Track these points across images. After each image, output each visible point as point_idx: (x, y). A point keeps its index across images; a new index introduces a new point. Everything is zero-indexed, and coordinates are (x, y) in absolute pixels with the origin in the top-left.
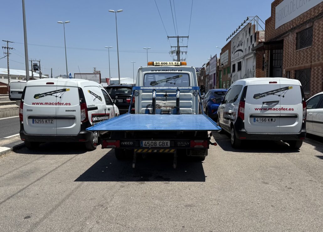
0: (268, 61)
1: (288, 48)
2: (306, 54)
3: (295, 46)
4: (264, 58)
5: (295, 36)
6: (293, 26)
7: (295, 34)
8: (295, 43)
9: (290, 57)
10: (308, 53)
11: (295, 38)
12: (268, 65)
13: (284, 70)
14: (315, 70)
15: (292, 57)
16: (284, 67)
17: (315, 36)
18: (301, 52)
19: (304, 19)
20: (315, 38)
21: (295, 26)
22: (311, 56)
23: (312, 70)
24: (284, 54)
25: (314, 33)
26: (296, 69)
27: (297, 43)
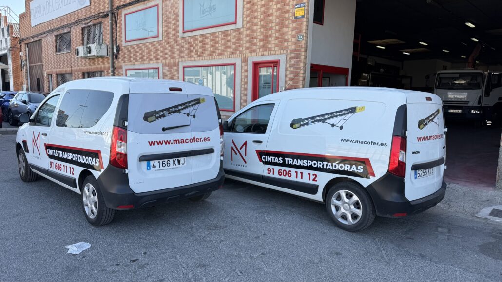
0: (26, 60)
1: (47, 49)
2: (66, 58)
3: (55, 49)
4: (21, 57)
5: (54, 39)
6: (51, 27)
7: (53, 36)
8: (54, 45)
9: (50, 59)
10: (68, 58)
11: (54, 41)
12: (27, 65)
13: (45, 72)
14: (75, 75)
15: (52, 60)
16: (44, 69)
17: (73, 42)
18: (61, 56)
19: (61, 23)
20: (74, 43)
21: (53, 28)
22: (71, 61)
23: (73, 75)
24: (43, 56)
25: (72, 39)
26: (58, 73)
27: (56, 46)
